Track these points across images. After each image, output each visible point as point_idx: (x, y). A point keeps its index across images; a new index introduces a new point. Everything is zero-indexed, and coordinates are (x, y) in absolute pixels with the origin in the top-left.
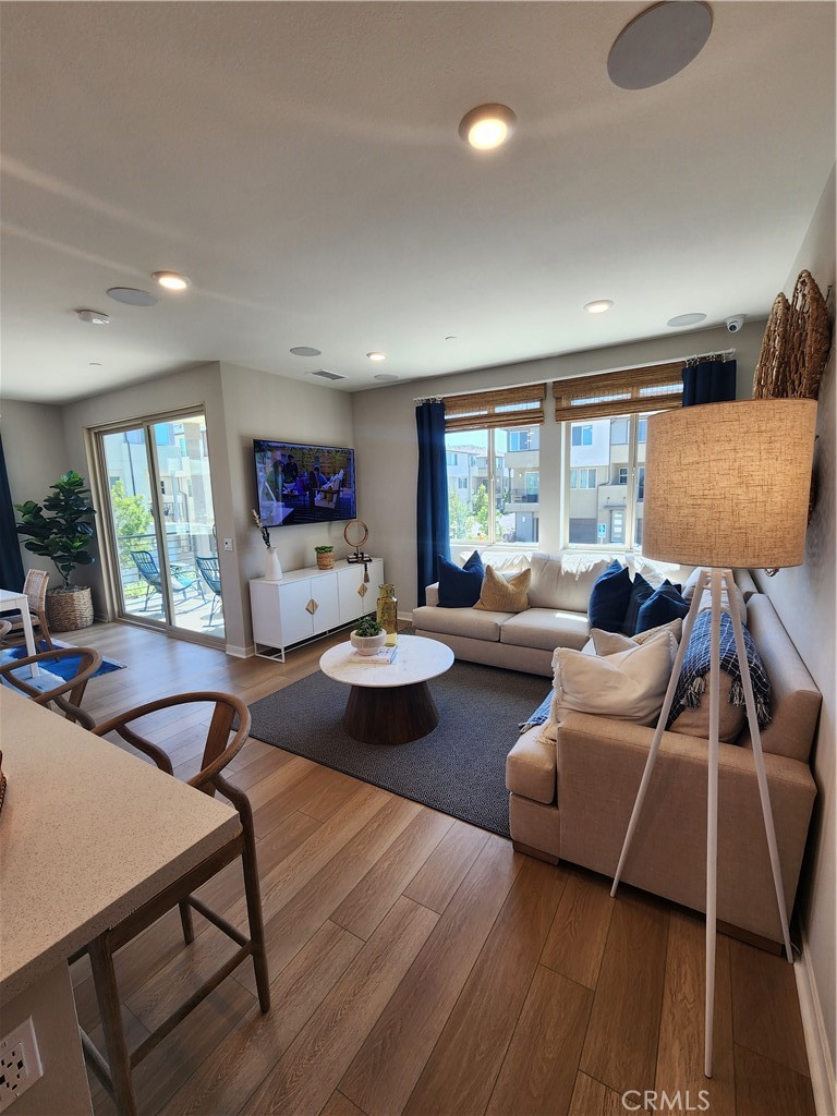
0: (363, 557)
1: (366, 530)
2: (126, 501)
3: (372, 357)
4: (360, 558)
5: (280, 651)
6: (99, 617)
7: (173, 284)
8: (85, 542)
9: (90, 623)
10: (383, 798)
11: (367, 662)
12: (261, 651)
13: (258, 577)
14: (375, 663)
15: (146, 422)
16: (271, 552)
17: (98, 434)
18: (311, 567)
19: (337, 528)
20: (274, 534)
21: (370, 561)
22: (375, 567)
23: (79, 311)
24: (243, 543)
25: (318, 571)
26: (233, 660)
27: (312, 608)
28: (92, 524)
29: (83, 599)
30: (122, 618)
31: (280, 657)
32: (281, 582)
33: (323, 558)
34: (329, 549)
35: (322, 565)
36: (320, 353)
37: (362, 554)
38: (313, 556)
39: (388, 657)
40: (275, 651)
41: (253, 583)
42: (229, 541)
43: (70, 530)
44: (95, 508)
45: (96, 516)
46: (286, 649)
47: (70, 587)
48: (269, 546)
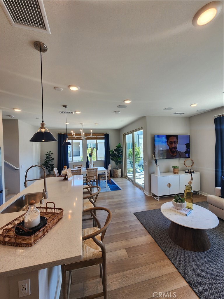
0: (191, 171)
1: (193, 162)
2: (137, 148)
3: (192, 106)
4: (190, 172)
5: (157, 197)
6: (122, 176)
7: (128, 102)
8: (120, 159)
9: (120, 177)
10: (172, 269)
11: (177, 212)
12: (154, 195)
13: (154, 173)
14: (181, 213)
15: (132, 132)
16: (157, 166)
17: (125, 135)
18: (171, 172)
19: (182, 161)
20: (158, 161)
21: (194, 173)
22: (196, 176)
23: (115, 112)
24: (150, 163)
25: (173, 174)
26: (146, 195)
27: (169, 185)
28: (122, 155)
29: (119, 171)
30: (126, 177)
31: (157, 198)
32: (159, 176)
33: (175, 171)
34: (177, 167)
35: (175, 172)
36: (173, 108)
37: (191, 170)
38: (172, 169)
39: (186, 213)
40: (156, 196)
41: (152, 175)
42: (146, 162)
43: (118, 156)
44: (123, 151)
45: (123, 153)
46: (159, 196)
47: (117, 168)
48: (157, 165)
